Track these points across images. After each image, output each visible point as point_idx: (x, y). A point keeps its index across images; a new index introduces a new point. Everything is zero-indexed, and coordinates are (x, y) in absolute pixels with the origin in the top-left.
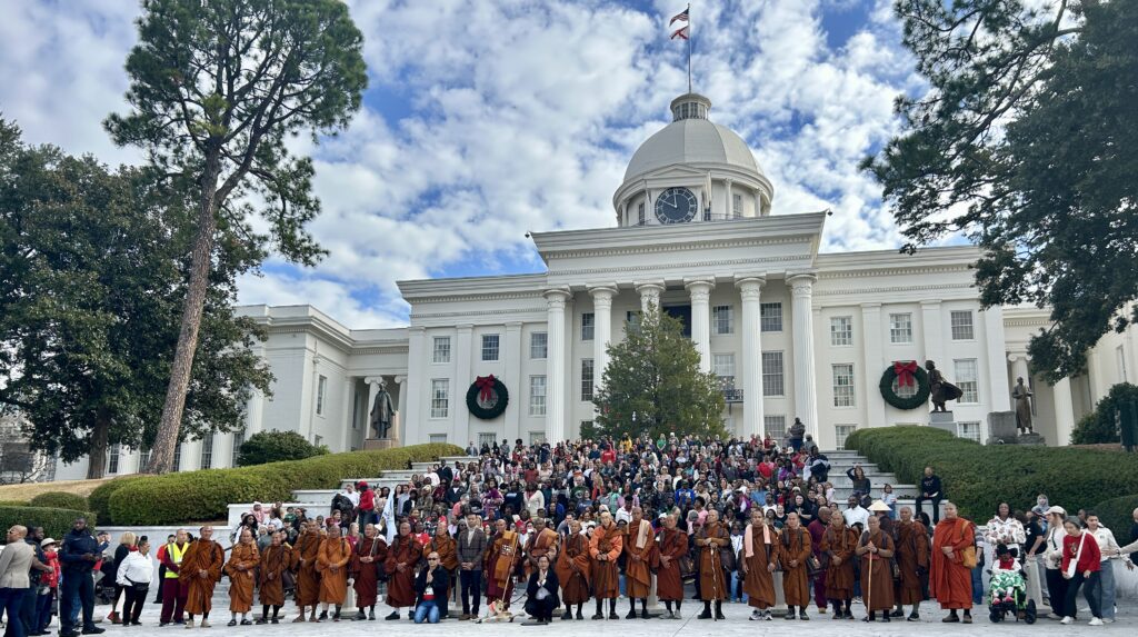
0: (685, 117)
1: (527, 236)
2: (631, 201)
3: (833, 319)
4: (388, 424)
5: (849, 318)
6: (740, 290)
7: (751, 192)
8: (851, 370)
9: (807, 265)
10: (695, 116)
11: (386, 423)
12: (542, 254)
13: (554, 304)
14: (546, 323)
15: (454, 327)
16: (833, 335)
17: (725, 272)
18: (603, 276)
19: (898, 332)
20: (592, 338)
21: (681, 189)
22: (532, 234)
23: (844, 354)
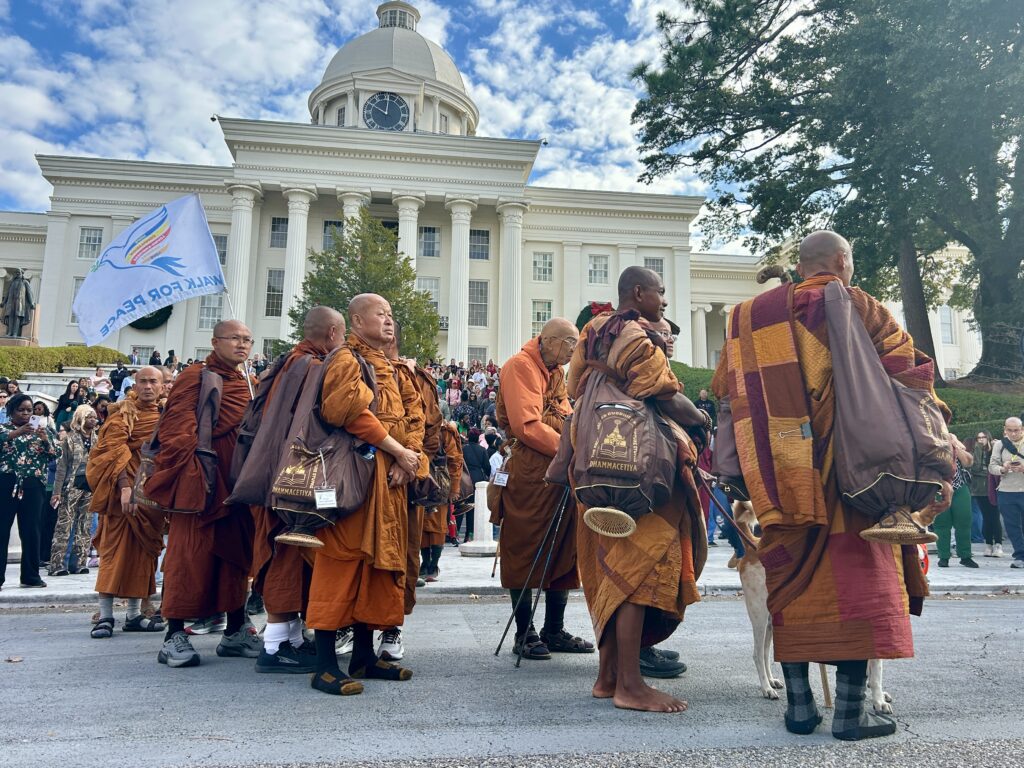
0: (393, 24)
1: (213, 119)
2: (330, 103)
3: (535, 254)
4: (25, 320)
5: (551, 254)
6: (451, 212)
7: (458, 114)
8: (549, 307)
9: (518, 194)
10: (403, 26)
11: (21, 318)
12: (230, 144)
13: (240, 202)
14: (230, 224)
15: (110, 217)
16: (534, 271)
17: (437, 191)
18: (302, 176)
19: (595, 272)
20: (284, 245)
21: (393, 95)
22: (220, 118)
23: (545, 290)
